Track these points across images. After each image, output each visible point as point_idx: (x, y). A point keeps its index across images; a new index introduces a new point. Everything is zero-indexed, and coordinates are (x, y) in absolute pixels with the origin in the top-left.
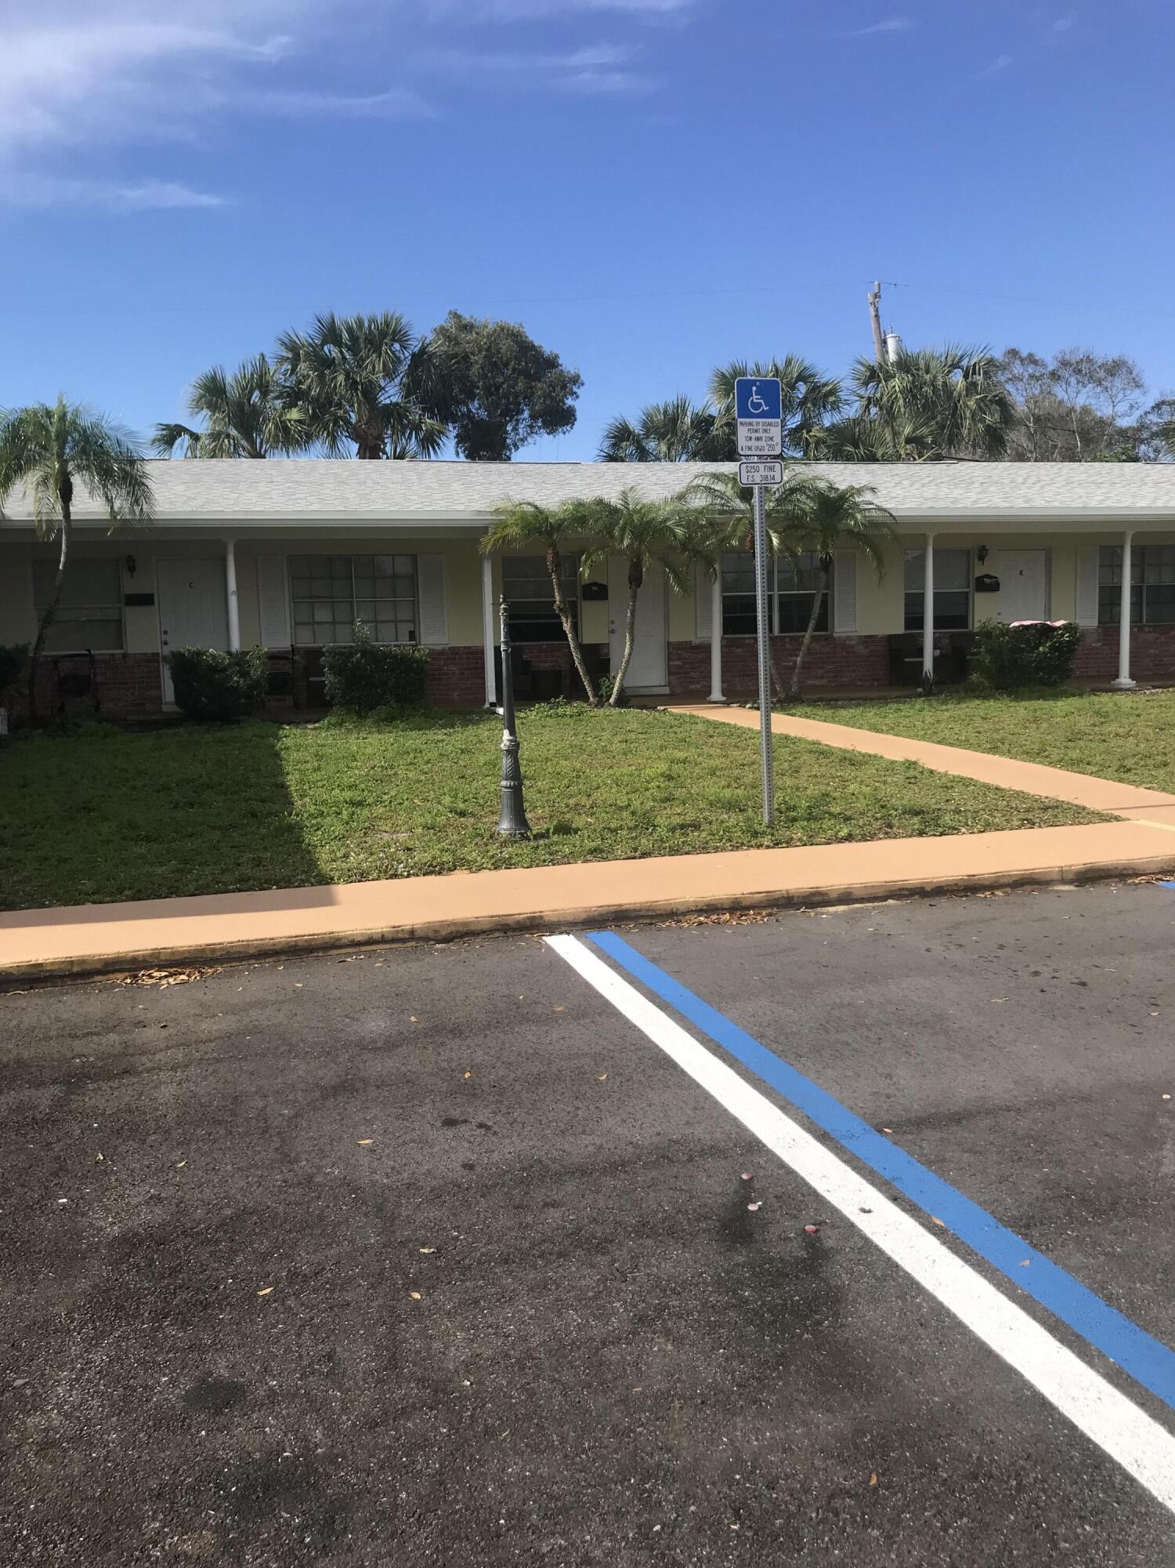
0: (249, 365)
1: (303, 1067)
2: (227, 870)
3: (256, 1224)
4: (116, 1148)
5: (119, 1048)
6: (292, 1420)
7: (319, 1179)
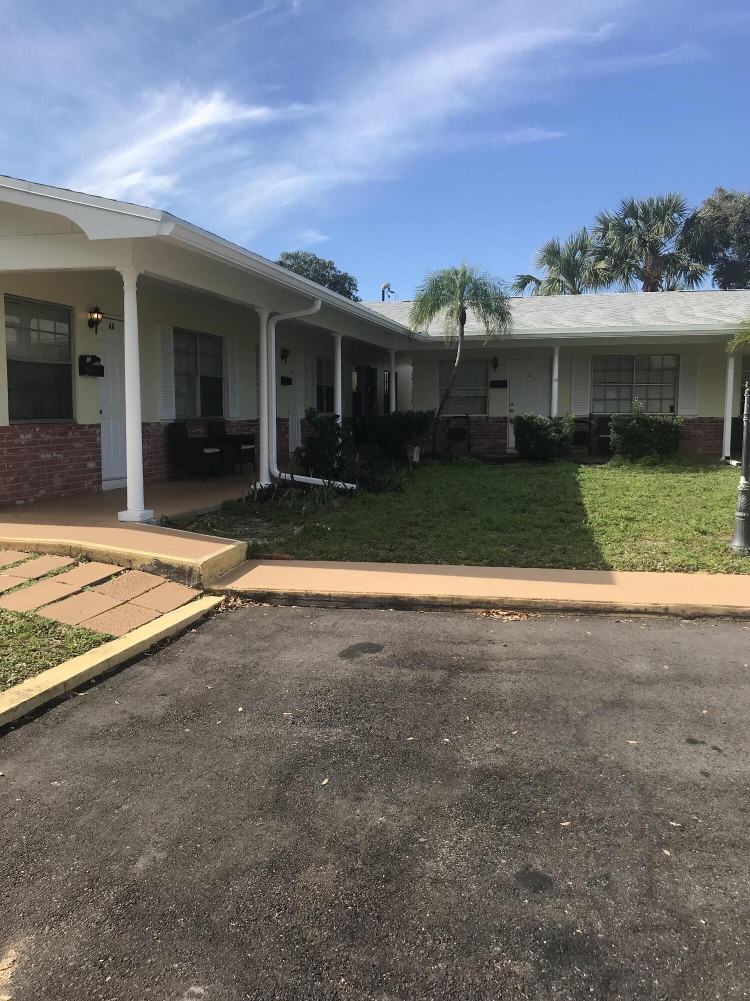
0: (576, 234)
1: (592, 685)
2: (545, 554)
3: (560, 779)
4: (476, 715)
5: (479, 654)
6: (582, 911)
7: (601, 760)
